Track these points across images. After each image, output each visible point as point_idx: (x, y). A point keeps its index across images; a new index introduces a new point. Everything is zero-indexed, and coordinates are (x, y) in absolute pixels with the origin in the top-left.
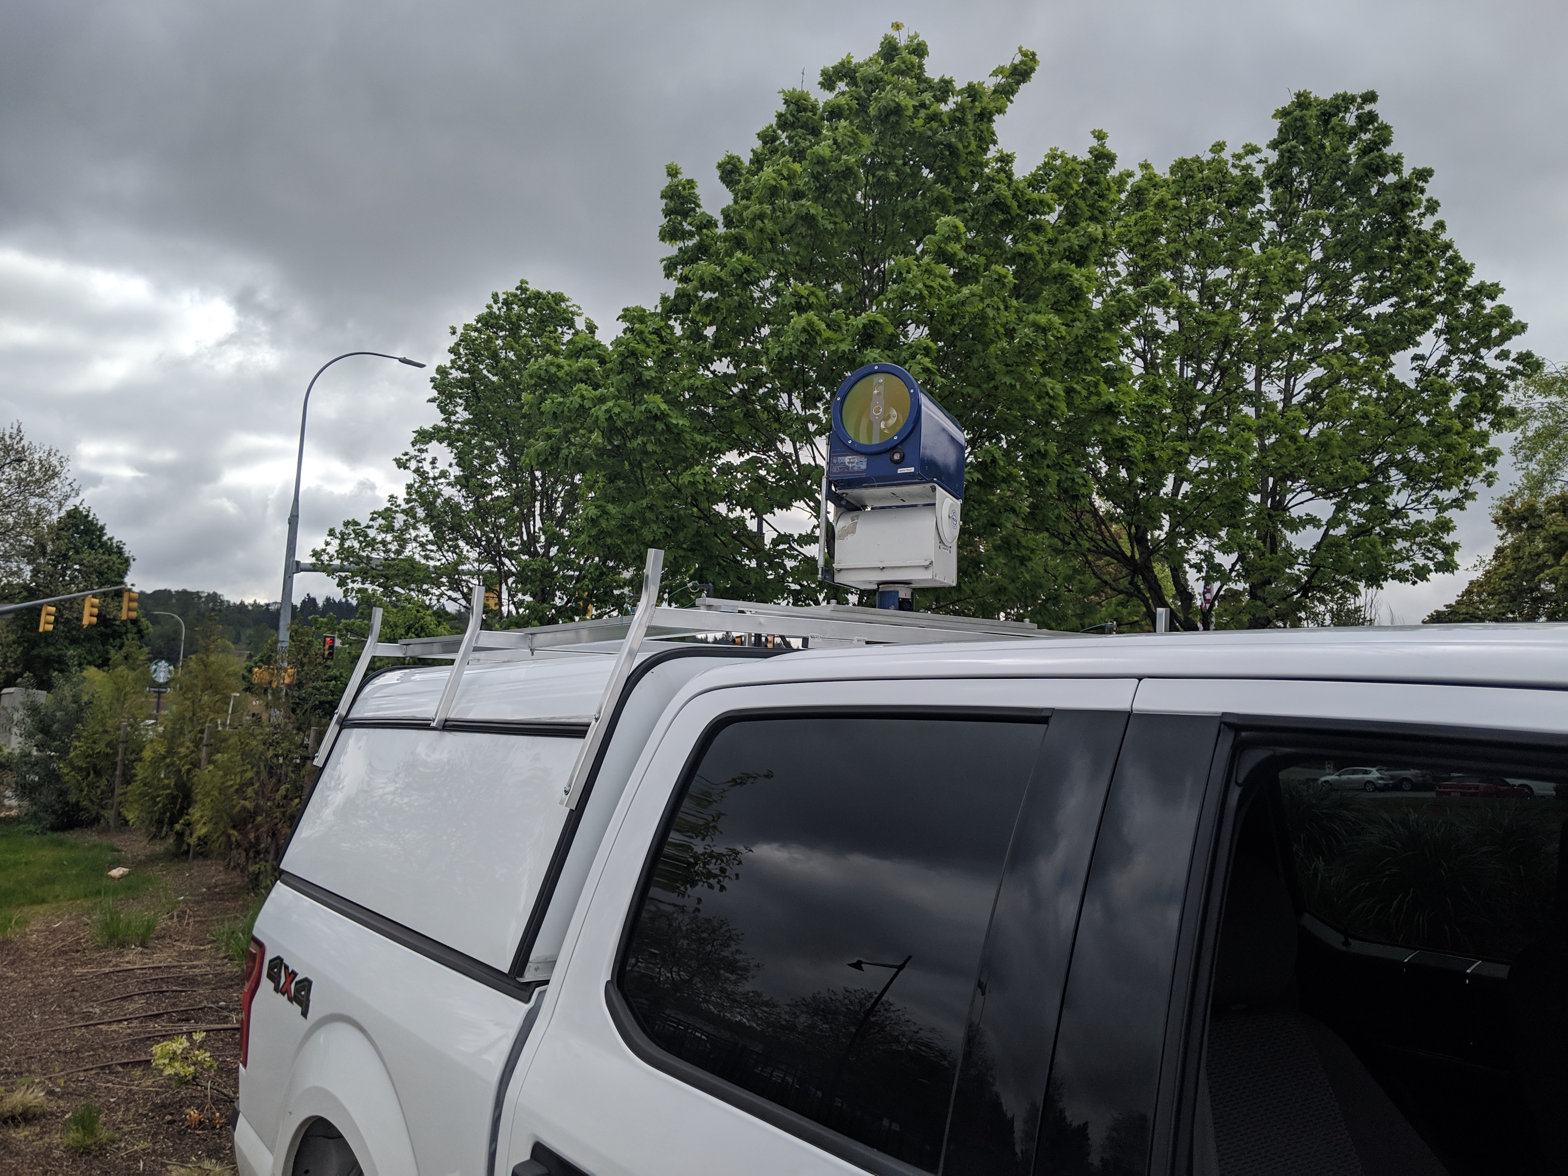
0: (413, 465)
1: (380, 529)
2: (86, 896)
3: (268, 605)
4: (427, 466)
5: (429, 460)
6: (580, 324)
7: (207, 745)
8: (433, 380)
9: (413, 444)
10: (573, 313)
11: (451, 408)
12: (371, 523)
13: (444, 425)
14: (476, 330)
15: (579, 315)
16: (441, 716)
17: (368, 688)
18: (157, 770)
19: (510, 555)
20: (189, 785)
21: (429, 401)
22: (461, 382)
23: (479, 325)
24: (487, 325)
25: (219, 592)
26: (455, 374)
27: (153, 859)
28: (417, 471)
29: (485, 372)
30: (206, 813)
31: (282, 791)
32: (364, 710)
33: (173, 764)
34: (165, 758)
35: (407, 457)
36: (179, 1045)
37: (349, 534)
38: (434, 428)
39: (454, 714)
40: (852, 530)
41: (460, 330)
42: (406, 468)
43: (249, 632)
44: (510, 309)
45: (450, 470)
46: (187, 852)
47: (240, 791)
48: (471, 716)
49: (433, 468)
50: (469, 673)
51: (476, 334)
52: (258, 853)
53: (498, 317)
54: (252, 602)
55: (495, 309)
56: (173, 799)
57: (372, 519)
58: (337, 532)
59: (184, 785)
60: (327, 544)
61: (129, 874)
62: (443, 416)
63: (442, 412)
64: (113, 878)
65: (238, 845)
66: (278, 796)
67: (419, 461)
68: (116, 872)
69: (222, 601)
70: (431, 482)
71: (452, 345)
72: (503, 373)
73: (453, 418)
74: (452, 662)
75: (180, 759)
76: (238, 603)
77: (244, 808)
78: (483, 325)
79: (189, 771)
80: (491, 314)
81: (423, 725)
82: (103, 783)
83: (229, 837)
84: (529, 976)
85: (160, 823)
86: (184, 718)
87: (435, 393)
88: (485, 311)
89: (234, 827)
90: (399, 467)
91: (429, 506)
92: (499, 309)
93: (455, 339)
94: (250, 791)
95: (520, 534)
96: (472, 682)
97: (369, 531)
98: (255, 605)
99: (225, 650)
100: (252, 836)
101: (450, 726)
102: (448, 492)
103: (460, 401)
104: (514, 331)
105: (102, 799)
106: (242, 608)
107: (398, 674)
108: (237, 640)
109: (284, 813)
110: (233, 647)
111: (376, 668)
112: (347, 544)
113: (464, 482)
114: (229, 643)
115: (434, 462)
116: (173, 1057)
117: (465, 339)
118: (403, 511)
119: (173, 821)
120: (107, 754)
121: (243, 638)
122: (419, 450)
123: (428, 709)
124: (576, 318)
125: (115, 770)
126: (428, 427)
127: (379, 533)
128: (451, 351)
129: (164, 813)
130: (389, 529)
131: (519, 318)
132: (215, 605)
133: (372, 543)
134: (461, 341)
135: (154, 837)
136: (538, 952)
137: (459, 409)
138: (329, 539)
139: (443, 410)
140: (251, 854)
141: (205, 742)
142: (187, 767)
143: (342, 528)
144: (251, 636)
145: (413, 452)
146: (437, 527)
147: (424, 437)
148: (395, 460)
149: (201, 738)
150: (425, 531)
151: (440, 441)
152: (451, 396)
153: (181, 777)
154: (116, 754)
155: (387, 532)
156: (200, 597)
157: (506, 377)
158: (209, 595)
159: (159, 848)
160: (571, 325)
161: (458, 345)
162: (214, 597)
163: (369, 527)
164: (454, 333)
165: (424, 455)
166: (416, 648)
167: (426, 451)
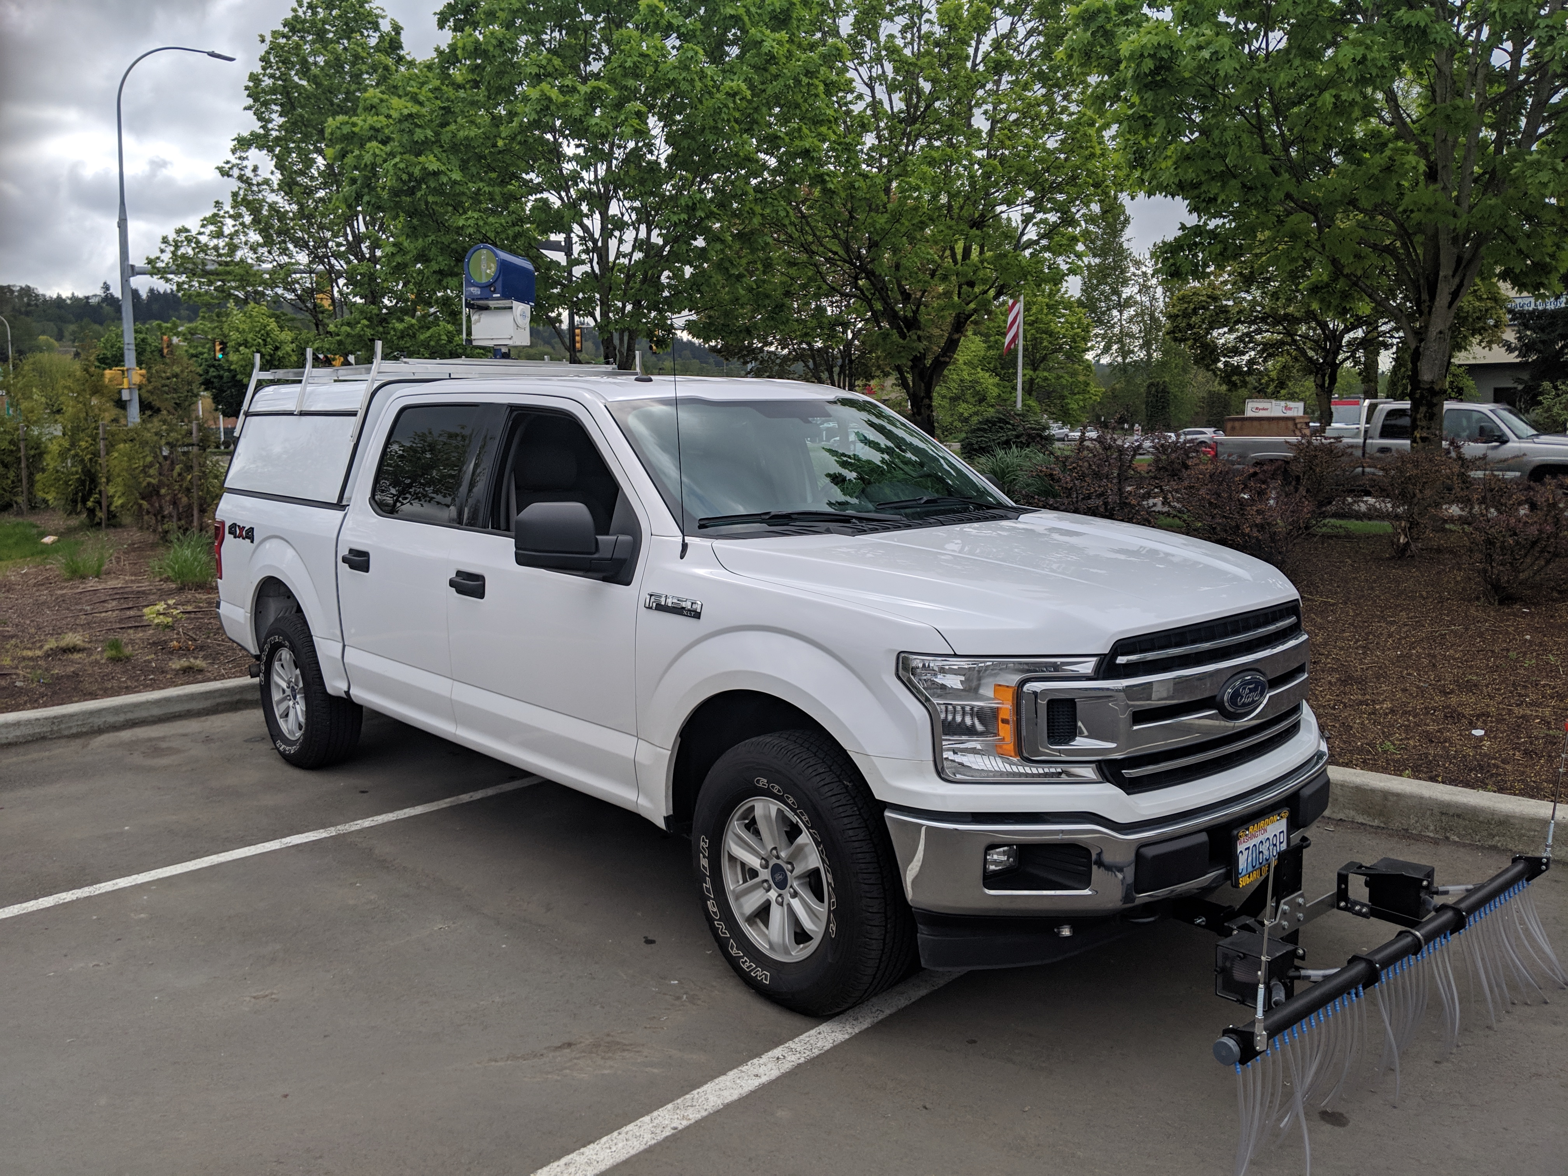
0: (236, 172)
1: (212, 236)
2: (33, 555)
3: (87, 298)
4: (249, 173)
5: (251, 168)
6: (385, 26)
7: (103, 439)
8: (247, 88)
9: (234, 151)
10: (377, 16)
11: (266, 115)
12: (202, 230)
13: (262, 131)
14: (284, 36)
15: (383, 17)
16: (298, 409)
17: (257, 396)
18: (64, 460)
19: (337, 256)
20: (93, 471)
21: (245, 109)
22: (273, 90)
23: (287, 29)
24: (293, 30)
25: (32, 286)
26: (267, 82)
27: (70, 531)
28: (240, 178)
29: (296, 79)
30: (119, 488)
31: (178, 468)
32: (256, 407)
33: (77, 455)
34: (69, 450)
35: (229, 165)
36: (161, 607)
37: (182, 242)
38: (252, 134)
39: (305, 408)
40: (479, 321)
41: (268, 38)
42: (229, 176)
43: (72, 327)
44: (315, 13)
45: (272, 177)
46: (99, 524)
47: (145, 470)
48: (313, 409)
49: (256, 175)
50: (309, 388)
51: (284, 41)
52: (163, 517)
53: (304, 21)
54: (70, 295)
55: (300, 13)
56: (82, 482)
57: (203, 226)
58: (171, 239)
59: (89, 471)
60: (162, 251)
61: (59, 541)
62: (260, 124)
63: (259, 119)
64: (46, 544)
65: (148, 513)
66: (175, 473)
67: (241, 169)
68: (48, 540)
69: (37, 295)
70: (255, 188)
71: (263, 54)
72: (313, 80)
73: (270, 126)
74: (300, 382)
75: (82, 450)
76: (55, 296)
77: (149, 484)
78: (290, 31)
79: (91, 459)
80: (296, 18)
81: (291, 414)
82: (12, 474)
83: (140, 506)
84: (344, 503)
85: (74, 502)
86: (78, 418)
87: (250, 101)
88: (290, 15)
89: (143, 498)
90: (223, 175)
91: (255, 211)
92: (304, 13)
93: (265, 47)
94: (152, 471)
95: (345, 235)
96: (311, 393)
97: (201, 238)
98: (74, 298)
99: (50, 348)
100: (157, 505)
101: (302, 414)
102: (272, 198)
103: (274, 107)
104: (321, 35)
105: (13, 488)
106: (59, 302)
107: (272, 388)
108: (60, 337)
109: (181, 486)
110: (56, 344)
111: (260, 385)
112: (182, 251)
113: (286, 188)
114: (52, 340)
115: (255, 169)
116: (159, 614)
117: (274, 47)
118: (230, 216)
119: (84, 500)
120: (12, 451)
121: (66, 334)
122: (240, 158)
123: (291, 406)
124: (380, 21)
125: (20, 463)
126: (246, 134)
127: (211, 240)
128: (262, 59)
129: (77, 493)
130: (219, 234)
131: (324, 22)
132: (30, 300)
133: (204, 249)
134: (271, 49)
135: (70, 513)
136: (346, 495)
137: (274, 116)
138: (163, 246)
139: (260, 119)
140: (159, 518)
141: (101, 436)
142: (89, 456)
143: (175, 236)
144: (74, 333)
145: (234, 161)
146: (265, 232)
147: (243, 144)
148: (218, 168)
149: (97, 434)
150: (255, 237)
151: (260, 148)
152: (265, 104)
153: (85, 466)
154: (19, 450)
155: (218, 237)
156: (12, 292)
157: (318, 85)
158: (22, 288)
159: (74, 522)
160: (376, 28)
161: (268, 53)
162: (27, 291)
163: (200, 233)
164: (263, 41)
165: (245, 163)
166: (280, 374)
167: (246, 158)
